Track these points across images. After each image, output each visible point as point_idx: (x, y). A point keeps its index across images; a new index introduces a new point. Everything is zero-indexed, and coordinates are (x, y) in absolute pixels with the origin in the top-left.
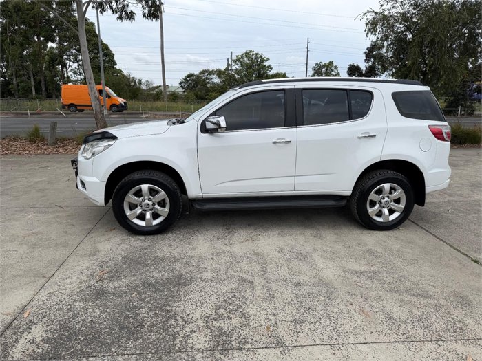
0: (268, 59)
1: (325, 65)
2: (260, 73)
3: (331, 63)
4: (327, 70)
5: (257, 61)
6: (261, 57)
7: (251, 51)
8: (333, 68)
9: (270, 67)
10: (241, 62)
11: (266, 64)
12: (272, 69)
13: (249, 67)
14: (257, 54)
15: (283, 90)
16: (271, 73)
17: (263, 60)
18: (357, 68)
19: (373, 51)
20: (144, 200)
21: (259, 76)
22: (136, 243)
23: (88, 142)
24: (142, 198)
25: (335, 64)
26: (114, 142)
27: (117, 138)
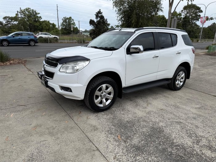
0: (39, 14)
1: (68, 18)
2: (35, 20)
3: (70, 18)
4: (69, 21)
5: (33, 14)
6: (35, 12)
7: (29, 8)
8: (72, 20)
9: (40, 17)
10: (24, 13)
11: (39, 15)
12: (42, 18)
13: (29, 17)
14: (32, 10)
15: (152, 33)
16: (41, 20)
17: (37, 14)
18: (94, 21)
19: (99, 14)
20: (102, 93)
21: (35, 21)
22: (105, 116)
23: (66, 63)
24: (101, 92)
25: (72, 18)
26: (88, 62)
27: (90, 59)
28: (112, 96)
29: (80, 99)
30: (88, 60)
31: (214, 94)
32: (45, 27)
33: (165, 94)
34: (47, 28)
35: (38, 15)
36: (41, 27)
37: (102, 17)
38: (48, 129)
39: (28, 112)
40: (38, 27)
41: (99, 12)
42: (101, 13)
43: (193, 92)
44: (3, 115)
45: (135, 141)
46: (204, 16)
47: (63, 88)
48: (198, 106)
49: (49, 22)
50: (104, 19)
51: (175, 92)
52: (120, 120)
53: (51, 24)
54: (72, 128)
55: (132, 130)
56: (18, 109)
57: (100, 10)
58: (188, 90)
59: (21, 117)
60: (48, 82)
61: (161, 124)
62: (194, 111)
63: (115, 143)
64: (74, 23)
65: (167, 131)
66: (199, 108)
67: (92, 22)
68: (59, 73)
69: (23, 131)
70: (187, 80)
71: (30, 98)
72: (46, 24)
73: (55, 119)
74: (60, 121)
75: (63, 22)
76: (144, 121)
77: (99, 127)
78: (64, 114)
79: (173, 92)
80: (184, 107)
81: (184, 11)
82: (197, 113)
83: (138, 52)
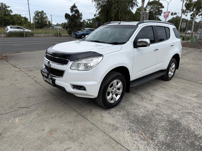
0: (9, 7)
1: (40, 12)
2: (5, 13)
3: (42, 11)
4: (41, 14)
5: (3, 7)
6: (5, 5)
8: (44, 14)
9: (11, 11)
14: (2, 3)
16: (12, 14)
17: (6, 7)
18: (69, 15)
19: (73, 8)
20: (113, 89)
21: (5, 15)
22: (118, 113)
23: (77, 60)
24: (112, 87)
25: (44, 12)
26: (102, 57)
27: (103, 55)
28: (121, 91)
29: (93, 97)
30: (101, 55)
31: (201, 82)
32: (17, 20)
33: (161, 85)
34: (19, 22)
35: (8, 9)
36: (12, 21)
37: (77, 11)
38: (65, 133)
39: (34, 115)
40: (9, 20)
41: (74, 6)
42: (76, 7)
43: (183, 81)
44: (6, 122)
45: (161, 137)
46: (167, 12)
47: (75, 87)
48: (195, 95)
49: (20, 15)
50: (79, 13)
51: (168, 82)
52: (135, 116)
53: (23, 17)
54: (91, 130)
55: (152, 125)
56: (21, 112)
57: (75, 4)
58: (178, 80)
59: (28, 122)
60: (56, 81)
61: (175, 116)
62: (195, 100)
63: (143, 142)
64: (47, 17)
65: (184, 122)
66: (197, 97)
67: (67, 16)
68: (70, 71)
69: (39, 138)
70: (177, 70)
71: (29, 98)
72: (18, 18)
73: (68, 120)
74: (75, 122)
75: (35, 16)
76: (158, 114)
77: (118, 125)
78: (75, 114)
79: (167, 82)
80: (184, 96)
81: (148, 6)
82: (199, 101)
83: (145, 46)
